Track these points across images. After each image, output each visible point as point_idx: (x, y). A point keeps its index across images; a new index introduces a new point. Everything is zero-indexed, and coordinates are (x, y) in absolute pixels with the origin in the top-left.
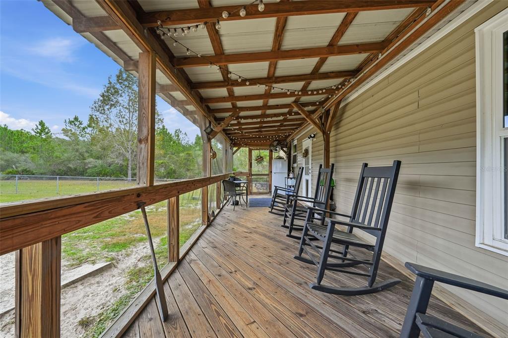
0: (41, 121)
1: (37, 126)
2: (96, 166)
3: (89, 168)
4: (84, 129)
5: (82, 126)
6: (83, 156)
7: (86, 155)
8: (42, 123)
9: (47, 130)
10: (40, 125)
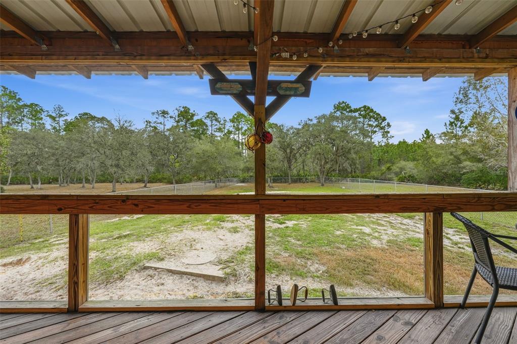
0: (427, 129)
1: (423, 135)
2: (473, 171)
3: (464, 174)
4: (466, 127)
5: (464, 125)
6: (459, 159)
7: (462, 158)
8: (427, 132)
9: (431, 137)
10: (425, 133)
